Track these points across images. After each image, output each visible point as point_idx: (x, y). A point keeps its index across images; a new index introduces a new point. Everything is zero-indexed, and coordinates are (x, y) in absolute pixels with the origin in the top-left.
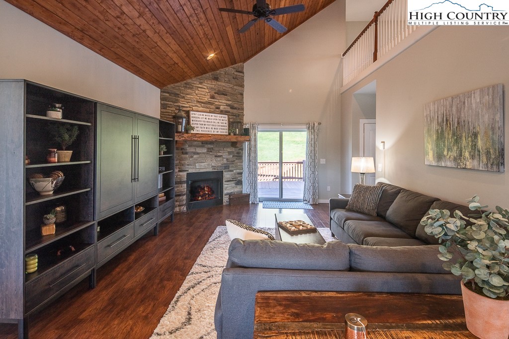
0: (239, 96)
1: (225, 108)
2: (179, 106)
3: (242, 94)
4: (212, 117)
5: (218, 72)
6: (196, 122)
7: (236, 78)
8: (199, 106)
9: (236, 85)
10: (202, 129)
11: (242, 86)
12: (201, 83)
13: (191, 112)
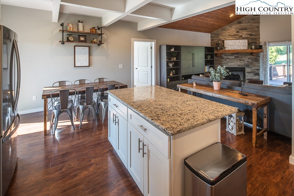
0: (256, 29)
1: (245, 36)
2: (219, 39)
3: (258, 27)
4: (237, 42)
5: (241, 19)
6: (228, 45)
7: (253, 19)
8: (230, 37)
9: (254, 23)
10: (231, 48)
11: (259, 22)
12: (230, 27)
13: (225, 41)
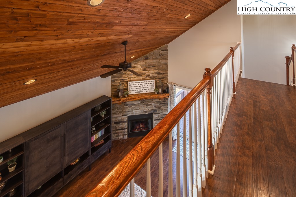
0: (164, 66)
1: (153, 75)
2: (123, 80)
3: (166, 64)
4: (143, 83)
5: (148, 54)
6: (132, 88)
7: (161, 55)
8: (136, 77)
9: (161, 59)
10: (136, 91)
11: (167, 59)
12: (136, 64)
13: (129, 82)
